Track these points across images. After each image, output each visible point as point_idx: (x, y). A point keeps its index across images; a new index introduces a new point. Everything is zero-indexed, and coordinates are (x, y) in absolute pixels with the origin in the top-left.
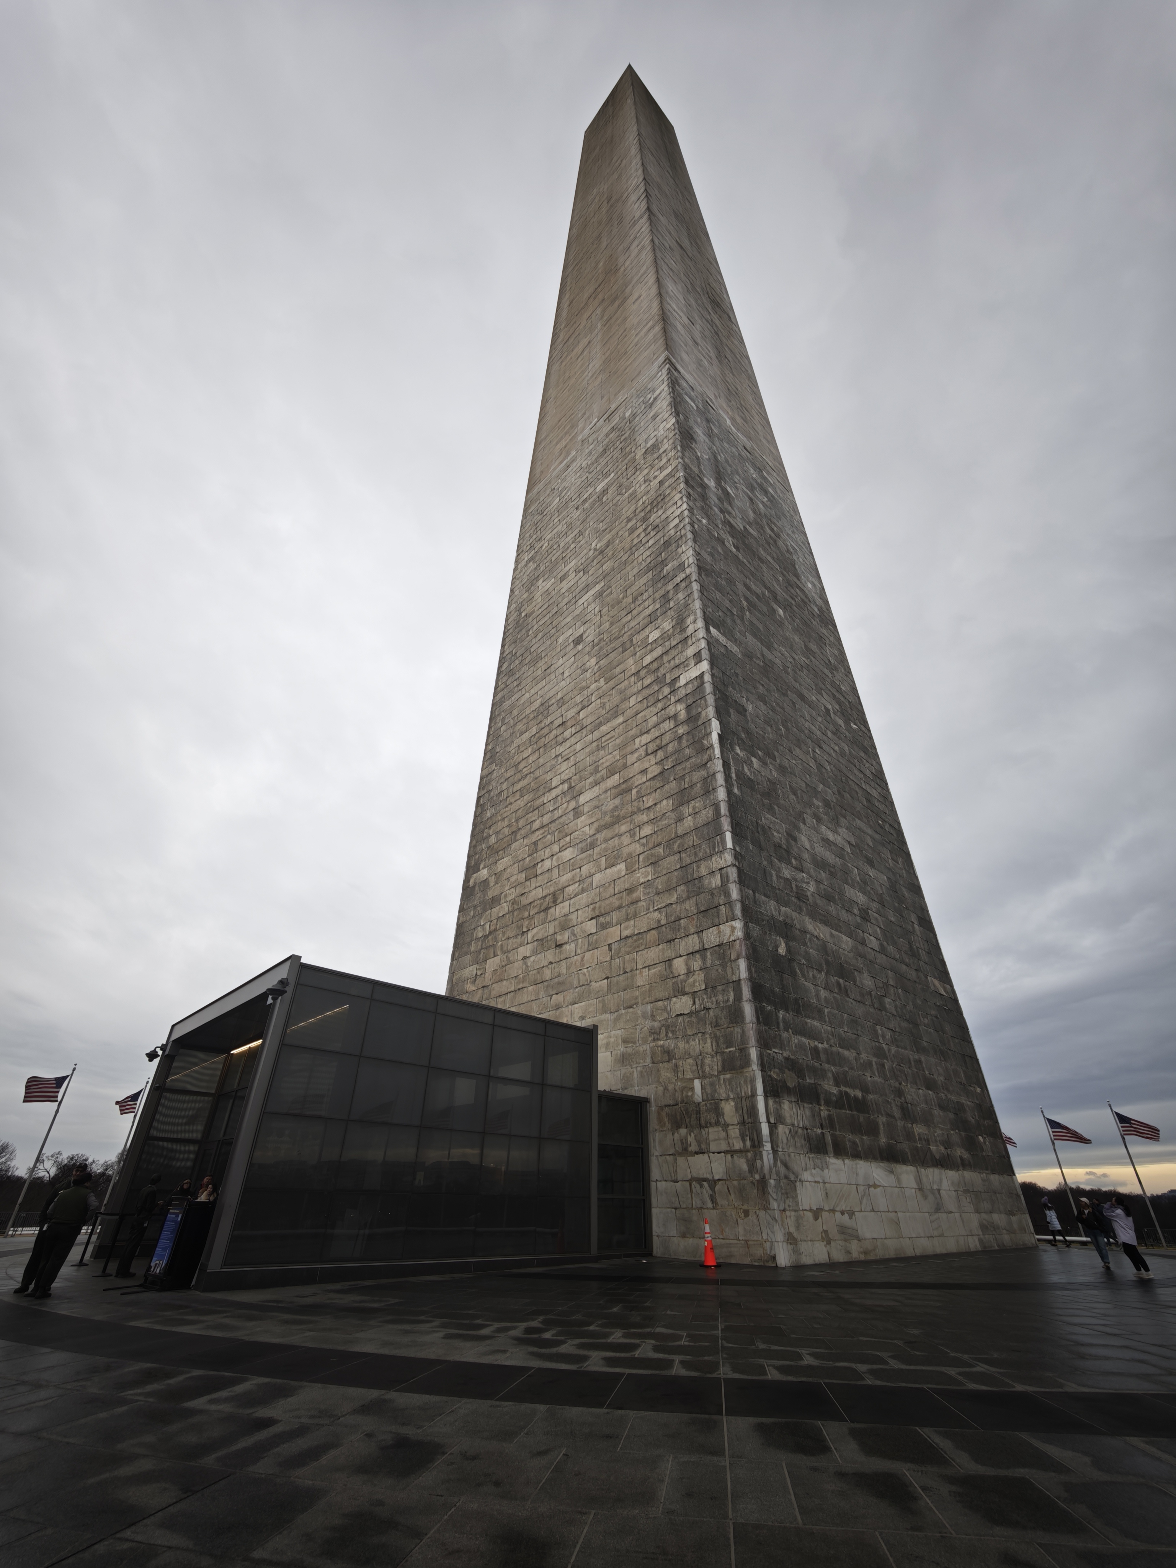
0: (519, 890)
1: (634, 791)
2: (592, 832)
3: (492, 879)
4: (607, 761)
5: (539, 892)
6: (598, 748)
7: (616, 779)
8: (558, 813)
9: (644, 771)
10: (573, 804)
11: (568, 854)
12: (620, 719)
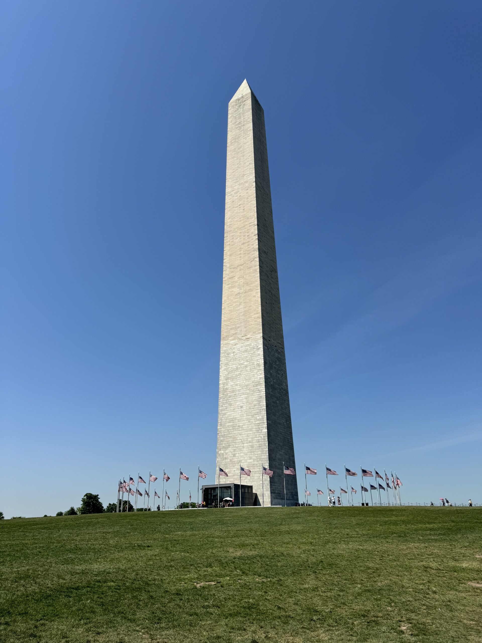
0: (232, 458)
1: (254, 448)
2: (247, 452)
3: (225, 454)
4: (249, 440)
5: (236, 460)
6: (248, 436)
7: (250, 444)
8: (239, 446)
9: (256, 445)
10: (242, 445)
11: (242, 454)
12: (251, 432)
